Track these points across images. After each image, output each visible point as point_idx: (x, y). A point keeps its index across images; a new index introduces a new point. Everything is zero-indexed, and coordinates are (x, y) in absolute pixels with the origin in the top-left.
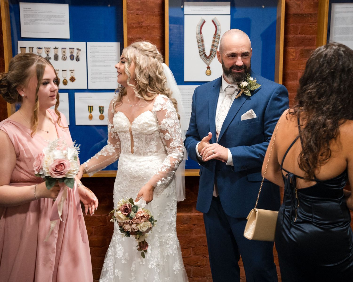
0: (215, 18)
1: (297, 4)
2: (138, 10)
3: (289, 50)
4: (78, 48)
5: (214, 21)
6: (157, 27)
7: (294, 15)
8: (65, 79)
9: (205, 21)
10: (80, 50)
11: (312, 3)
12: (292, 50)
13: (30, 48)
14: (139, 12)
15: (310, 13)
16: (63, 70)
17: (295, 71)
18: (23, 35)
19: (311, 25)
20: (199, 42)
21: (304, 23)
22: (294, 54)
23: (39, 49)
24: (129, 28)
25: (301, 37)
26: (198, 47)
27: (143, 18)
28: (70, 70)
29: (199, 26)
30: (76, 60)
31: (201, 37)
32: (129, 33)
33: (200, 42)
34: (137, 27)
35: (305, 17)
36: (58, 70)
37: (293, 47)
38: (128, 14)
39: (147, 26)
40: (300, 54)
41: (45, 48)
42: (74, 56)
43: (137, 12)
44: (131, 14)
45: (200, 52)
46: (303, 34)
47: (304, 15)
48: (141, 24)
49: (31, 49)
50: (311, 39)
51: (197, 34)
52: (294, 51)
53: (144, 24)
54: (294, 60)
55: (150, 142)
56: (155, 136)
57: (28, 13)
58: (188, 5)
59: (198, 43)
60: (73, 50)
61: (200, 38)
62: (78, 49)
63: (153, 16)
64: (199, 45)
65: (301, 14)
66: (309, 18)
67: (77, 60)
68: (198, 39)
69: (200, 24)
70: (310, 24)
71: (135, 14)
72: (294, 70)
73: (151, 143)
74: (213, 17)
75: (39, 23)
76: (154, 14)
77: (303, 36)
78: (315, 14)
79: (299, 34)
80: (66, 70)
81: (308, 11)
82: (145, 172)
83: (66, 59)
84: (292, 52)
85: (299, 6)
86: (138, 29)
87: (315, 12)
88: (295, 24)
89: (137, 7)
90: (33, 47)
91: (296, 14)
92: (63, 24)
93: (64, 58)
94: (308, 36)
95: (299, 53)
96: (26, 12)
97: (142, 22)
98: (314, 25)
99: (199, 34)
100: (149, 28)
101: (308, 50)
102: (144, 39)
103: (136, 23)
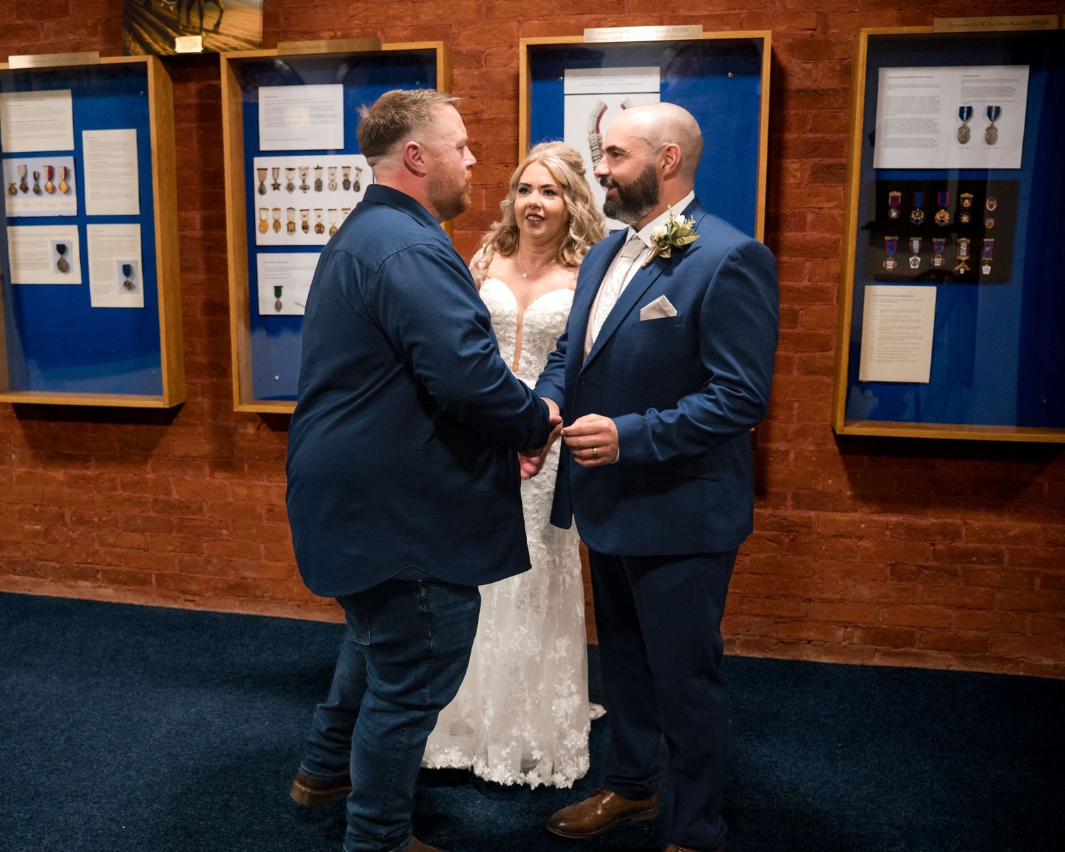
0: (628, 99)
1: (804, 69)
2: (473, 88)
3: (788, 165)
4: (357, 166)
6: (510, 120)
7: (799, 91)
8: (333, 227)
9: (608, 105)
10: (361, 170)
11: (838, 67)
12: (794, 166)
13: (273, 169)
14: (476, 93)
15: (833, 87)
16: (330, 210)
17: (800, 210)
18: (263, 146)
19: (835, 112)
20: (594, 148)
21: (821, 109)
22: (798, 175)
23: (290, 172)
25: (812, 138)
26: (591, 160)
27: (483, 105)
28: (343, 209)
29: (594, 116)
30: (355, 190)
31: (599, 140)
33: (596, 149)
34: (470, 122)
35: (822, 95)
36: (321, 210)
37: (797, 160)
39: (491, 119)
40: (811, 175)
41: (300, 168)
42: (349, 183)
43: (473, 91)
46: (818, 133)
47: (821, 92)
48: (478, 116)
49: (276, 171)
50: (835, 143)
51: (590, 134)
52: (798, 168)
53: (485, 116)
54: (798, 186)
57: (274, 106)
58: (573, 75)
59: (593, 151)
60: (349, 171)
61: (596, 140)
62: (357, 169)
64: (595, 155)
65: (814, 91)
66: (832, 98)
68: (593, 142)
69: (596, 113)
70: (832, 110)
71: (468, 97)
72: (798, 208)
74: (623, 98)
75: (289, 123)
76: (505, 94)
77: (819, 135)
78: (845, 90)
79: (810, 131)
80: (335, 210)
81: (827, 83)
83: (335, 189)
84: (794, 170)
85: (810, 72)
86: (474, 126)
87: (844, 86)
88: (800, 112)
89: (471, 83)
90: (279, 168)
91: (804, 90)
92: (333, 122)
93: (333, 186)
94: (827, 136)
95: (810, 173)
96: (270, 105)
97: (482, 112)
98: (842, 114)
99: (593, 132)
100: (494, 122)
101: (829, 166)
102: (485, 145)
103: (472, 114)
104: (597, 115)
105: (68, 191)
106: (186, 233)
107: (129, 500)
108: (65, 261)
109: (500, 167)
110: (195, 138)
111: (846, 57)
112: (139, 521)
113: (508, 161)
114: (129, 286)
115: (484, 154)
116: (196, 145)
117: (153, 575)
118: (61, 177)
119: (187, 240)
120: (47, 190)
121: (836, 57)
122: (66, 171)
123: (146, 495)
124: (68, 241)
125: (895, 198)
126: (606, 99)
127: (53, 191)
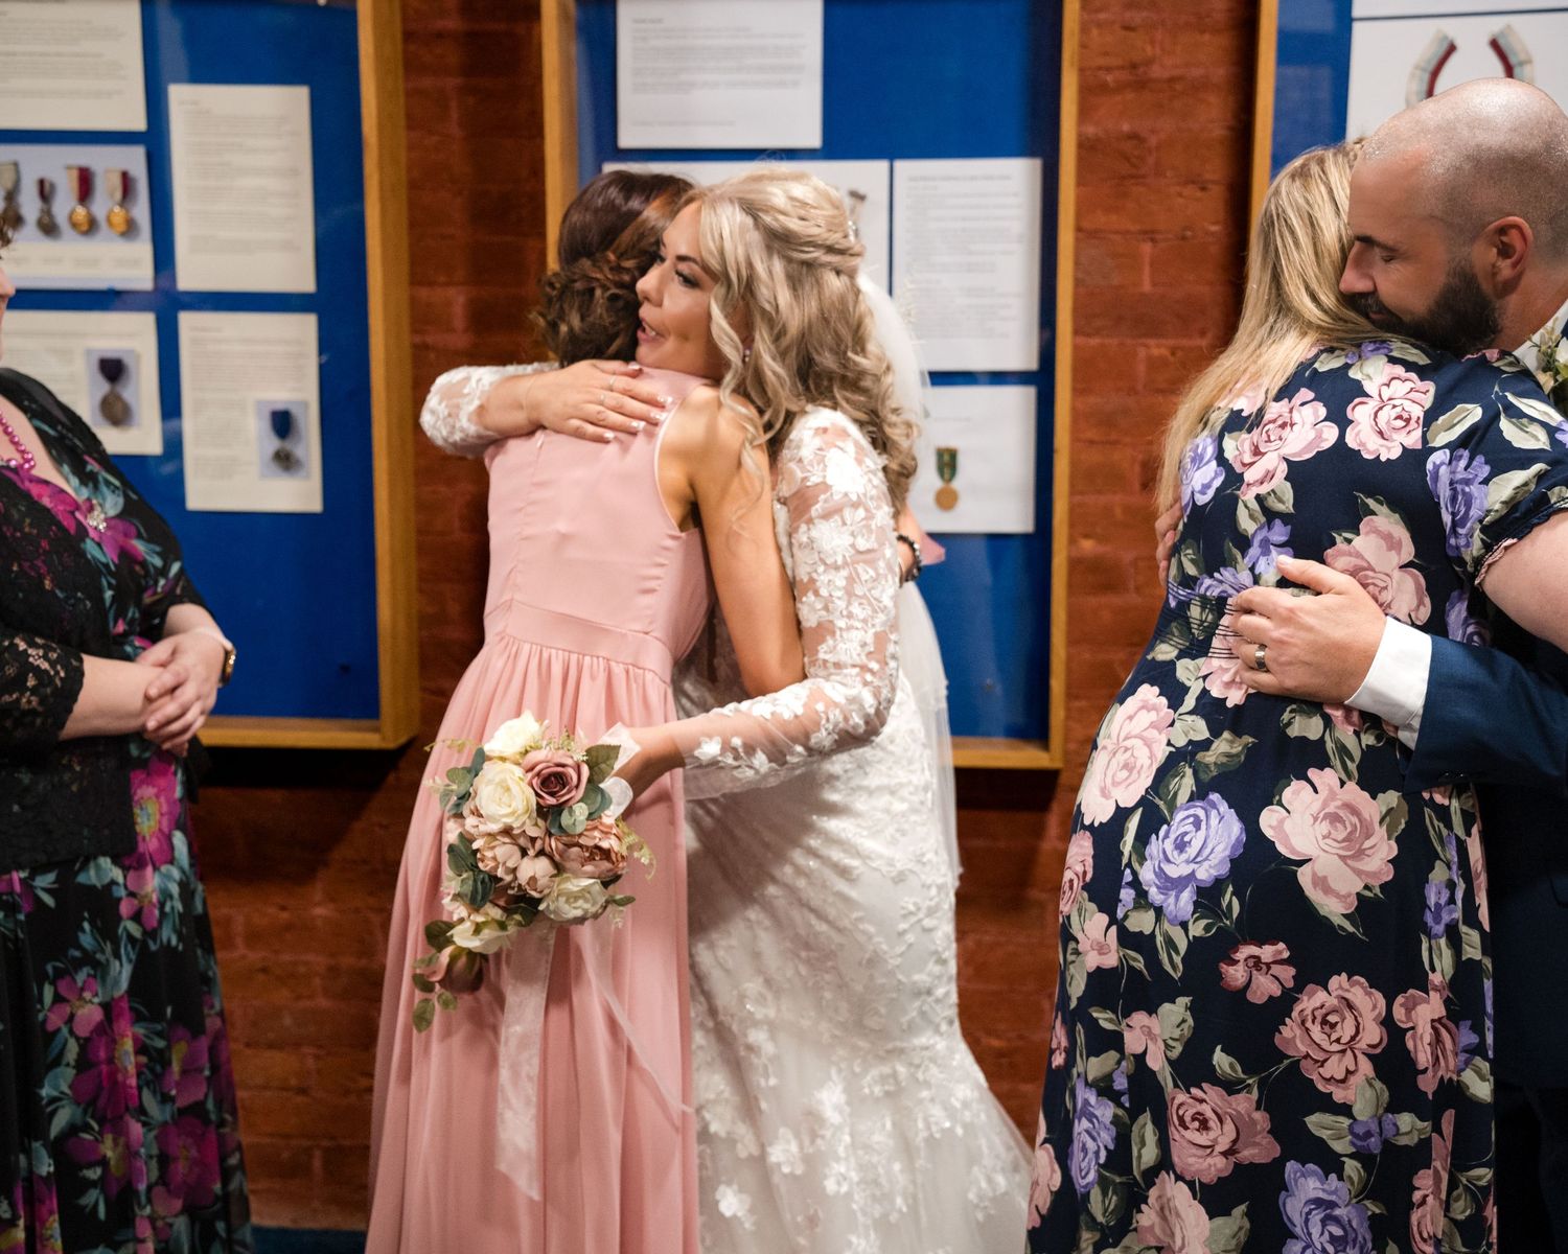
0: (1509, 27)
2: (1131, 5)
4: (854, 187)
5: (1502, 42)
6: (1216, 80)
9: (1458, 43)
10: (863, 198)
14: (1137, 17)
18: (626, 140)
24: (1086, 91)
27: (1153, 47)
29: (1423, 70)
32: (1084, 113)
34: (1120, 88)
38: (1084, 29)
39: (1171, 79)
43: (1128, 15)
44: (1099, 25)
48: (1141, 70)
53: (1156, 72)
57: (652, 43)
62: (854, 195)
63: (1203, 32)
69: (1428, 62)
71: (1116, 26)
74: (1495, 25)
75: (692, 85)
76: (1207, 20)
86: (1130, 96)
92: (796, 84)
96: (645, 39)
97: (1149, 62)
100: (1178, 87)
102: (1153, 141)
103: (1122, 68)
104: (1431, 66)
105: (129, 230)
106: (430, 339)
107: (264, 970)
108: (119, 398)
109: (1189, 190)
110: (455, 115)
112: (288, 1021)
113: (1208, 176)
114: (285, 461)
115: (1151, 160)
116: (455, 130)
117: (318, 1153)
118: (112, 195)
119: (432, 356)
120: (74, 225)
122: (127, 181)
123: (310, 957)
124: (132, 352)
126: (1452, 29)
127: (90, 228)
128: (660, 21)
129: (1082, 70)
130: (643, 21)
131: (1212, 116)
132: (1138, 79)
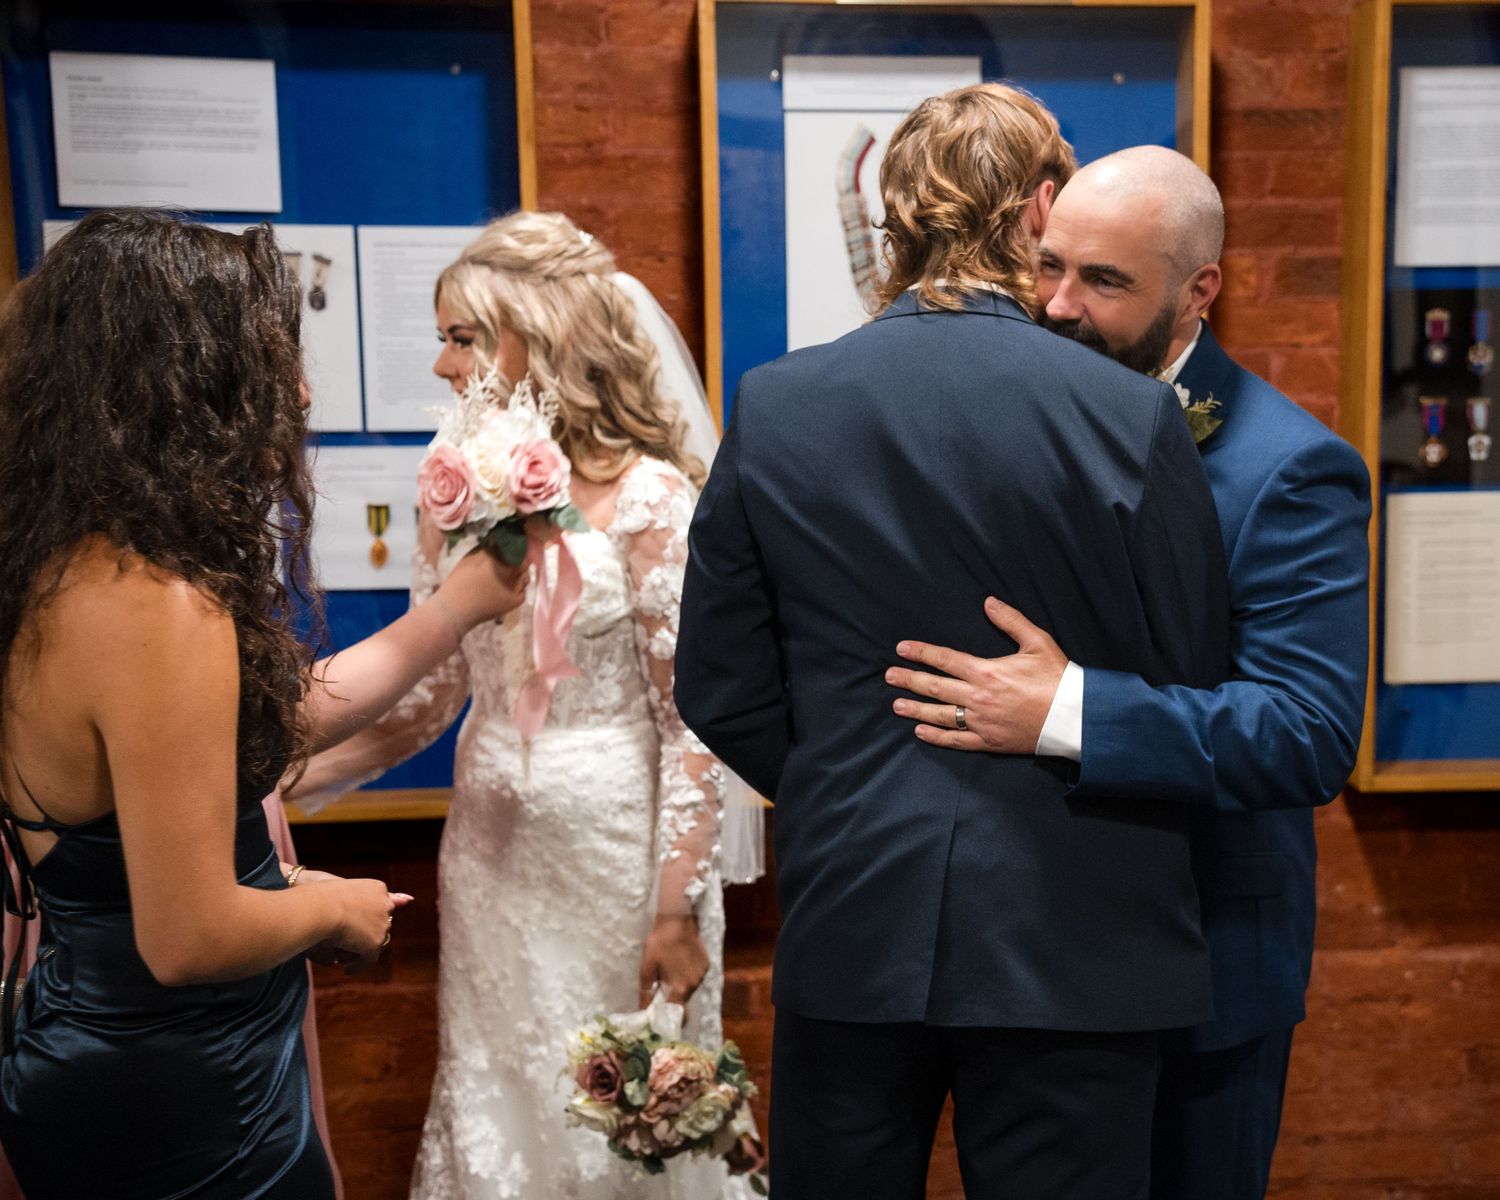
1: (1258, 70)
2: (583, 87)
3: (1232, 261)
4: (317, 251)
6: (665, 160)
7: (1249, 114)
9: (874, 135)
10: (328, 262)
11: (1322, 66)
12: (1243, 265)
14: (589, 99)
15: (1313, 106)
17: (1258, 350)
18: (69, 197)
19: (1317, 155)
20: (851, 225)
21: (1292, 149)
22: (1253, 279)
24: (541, 166)
25: (1277, 207)
26: (844, 249)
27: (606, 127)
29: (851, 158)
30: (313, 306)
31: (859, 208)
32: (543, 186)
33: (855, 227)
35: (1293, 122)
37: (1247, 252)
38: (539, 107)
39: (624, 158)
40: (1276, 279)
43: (580, 96)
44: (555, 104)
45: (854, 270)
46: (1286, 195)
47: (1291, 116)
48: (596, 148)
50: (1318, 217)
51: (840, 195)
52: (1251, 268)
53: (610, 150)
54: (1252, 302)
55: (597, 667)
56: (619, 642)
57: (91, 101)
58: (803, 70)
59: (847, 230)
60: (298, 264)
61: (856, 208)
62: (319, 259)
63: (651, 116)
64: (852, 239)
65: (1277, 113)
66: (1312, 128)
67: (317, 304)
68: (848, 212)
69: (853, 152)
70: (1314, 152)
71: (571, 106)
72: (1252, 346)
73: (601, 672)
75: (138, 145)
76: (654, 104)
77: (1290, 201)
78: (1336, 111)
79: (1272, 192)
81: (1302, 98)
82: (576, 798)
84: (1243, 272)
85: (1268, 77)
86: (587, 172)
87: (1337, 103)
88: (1251, 154)
89: (578, 77)
91: (1257, 112)
92: (251, 148)
94: (1305, 204)
95: (1274, 276)
96: (82, 97)
97: (603, 141)
98: (1332, 159)
99: (848, 191)
100: (633, 165)
101: (1311, 263)
102: (612, 214)
103: (577, 145)
104: (857, 154)
109: (648, 261)
111: (1336, 45)
113: (665, 248)
115: (610, 232)
121: (1318, 46)
125: (1437, 325)
126: (871, 124)
128: (98, 79)
129: (539, 147)
130: (80, 78)
131: (665, 194)
132: (593, 156)
